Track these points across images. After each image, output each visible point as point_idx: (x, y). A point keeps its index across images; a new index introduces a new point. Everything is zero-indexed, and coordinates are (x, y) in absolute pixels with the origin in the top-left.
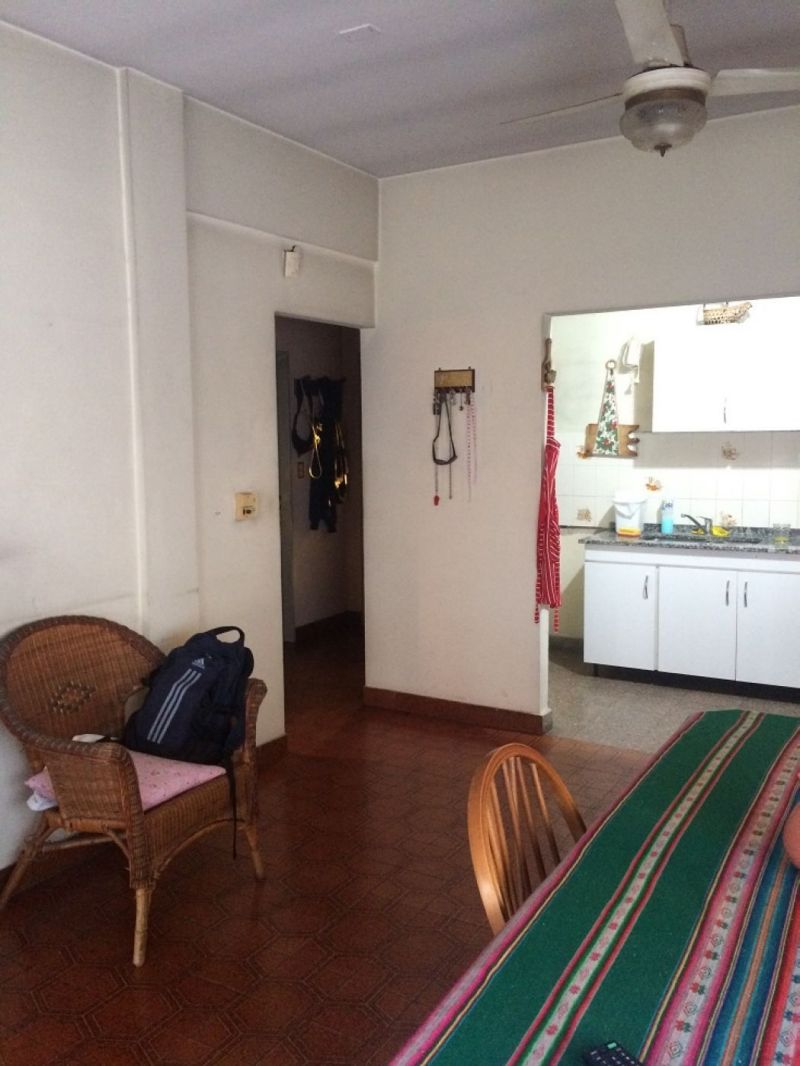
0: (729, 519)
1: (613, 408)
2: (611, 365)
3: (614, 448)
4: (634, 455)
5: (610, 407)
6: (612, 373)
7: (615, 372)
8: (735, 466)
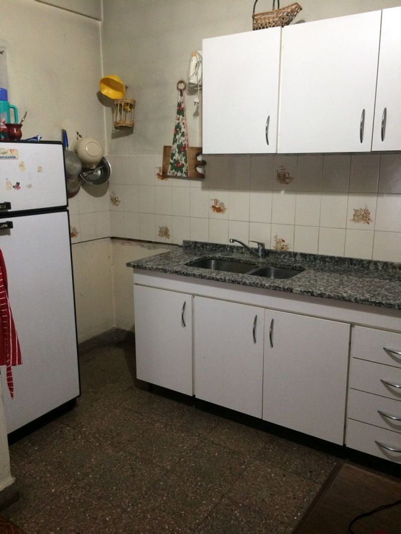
0: (282, 244)
1: (183, 130)
2: (182, 86)
3: (184, 169)
4: (201, 177)
5: (180, 129)
6: (182, 95)
7: (185, 93)
8: (288, 191)
